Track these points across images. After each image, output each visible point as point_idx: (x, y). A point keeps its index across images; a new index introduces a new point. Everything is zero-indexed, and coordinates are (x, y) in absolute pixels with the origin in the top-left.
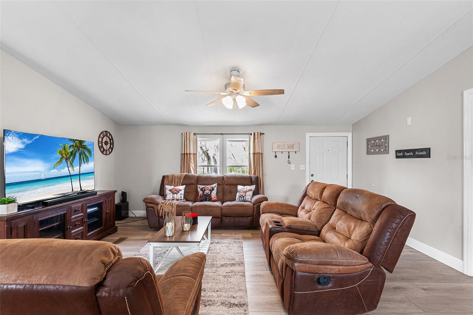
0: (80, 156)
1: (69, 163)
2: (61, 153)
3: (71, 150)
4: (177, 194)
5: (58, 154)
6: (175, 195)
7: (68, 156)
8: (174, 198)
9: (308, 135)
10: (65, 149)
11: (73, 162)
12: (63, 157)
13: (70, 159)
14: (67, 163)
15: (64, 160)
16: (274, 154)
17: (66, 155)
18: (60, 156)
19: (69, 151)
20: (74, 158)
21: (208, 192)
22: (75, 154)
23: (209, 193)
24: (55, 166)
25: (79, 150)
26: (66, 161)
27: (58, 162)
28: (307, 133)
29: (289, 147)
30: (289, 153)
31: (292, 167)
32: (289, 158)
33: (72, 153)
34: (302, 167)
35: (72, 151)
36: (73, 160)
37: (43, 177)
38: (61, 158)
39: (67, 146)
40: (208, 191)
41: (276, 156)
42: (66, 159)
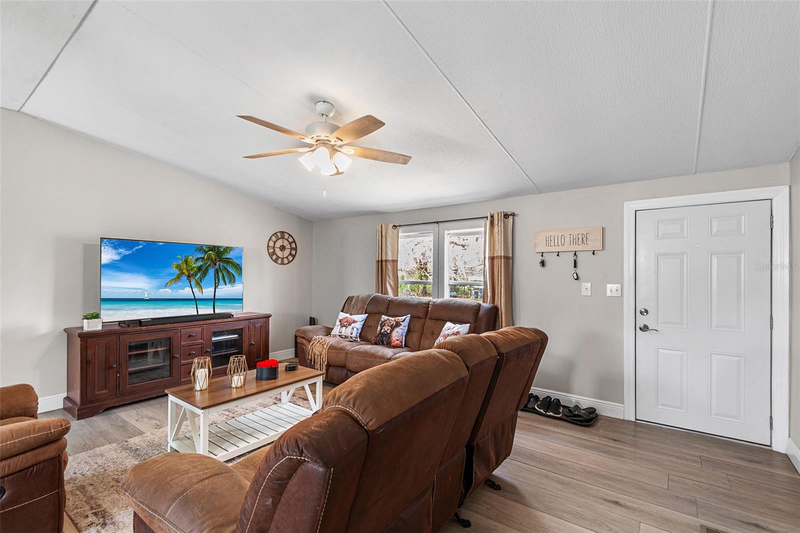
0: (218, 273)
1: (193, 283)
2: (178, 267)
3: (199, 264)
4: (347, 327)
5: (174, 269)
6: (344, 328)
7: (192, 272)
8: (341, 333)
9: (629, 207)
10: (186, 263)
11: (201, 281)
12: (183, 273)
13: (195, 276)
14: (190, 282)
15: (184, 278)
16: (540, 259)
17: (188, 271)
18: (178, 272)
19: (194, 265)
20: (205, 276)
21: (388, 330)
22: (207, 270)
23: (389, 332)
24: (167, 284)
25: (215, 264)
26: (188, 279)
27: (172, 280)
28: (625, 203)
29: (575, 241)
30: (575, 254)
31: (586, 287)
32: (575, 267)
33: (200, 269)
34: (611, 289)
35: (201, 266)
36: (201, 278)
37: (146, 296)
38: (179, 274)
39: (192, 259)
40: (388, 327)
41: (543, 263)
42: (189, 277)
